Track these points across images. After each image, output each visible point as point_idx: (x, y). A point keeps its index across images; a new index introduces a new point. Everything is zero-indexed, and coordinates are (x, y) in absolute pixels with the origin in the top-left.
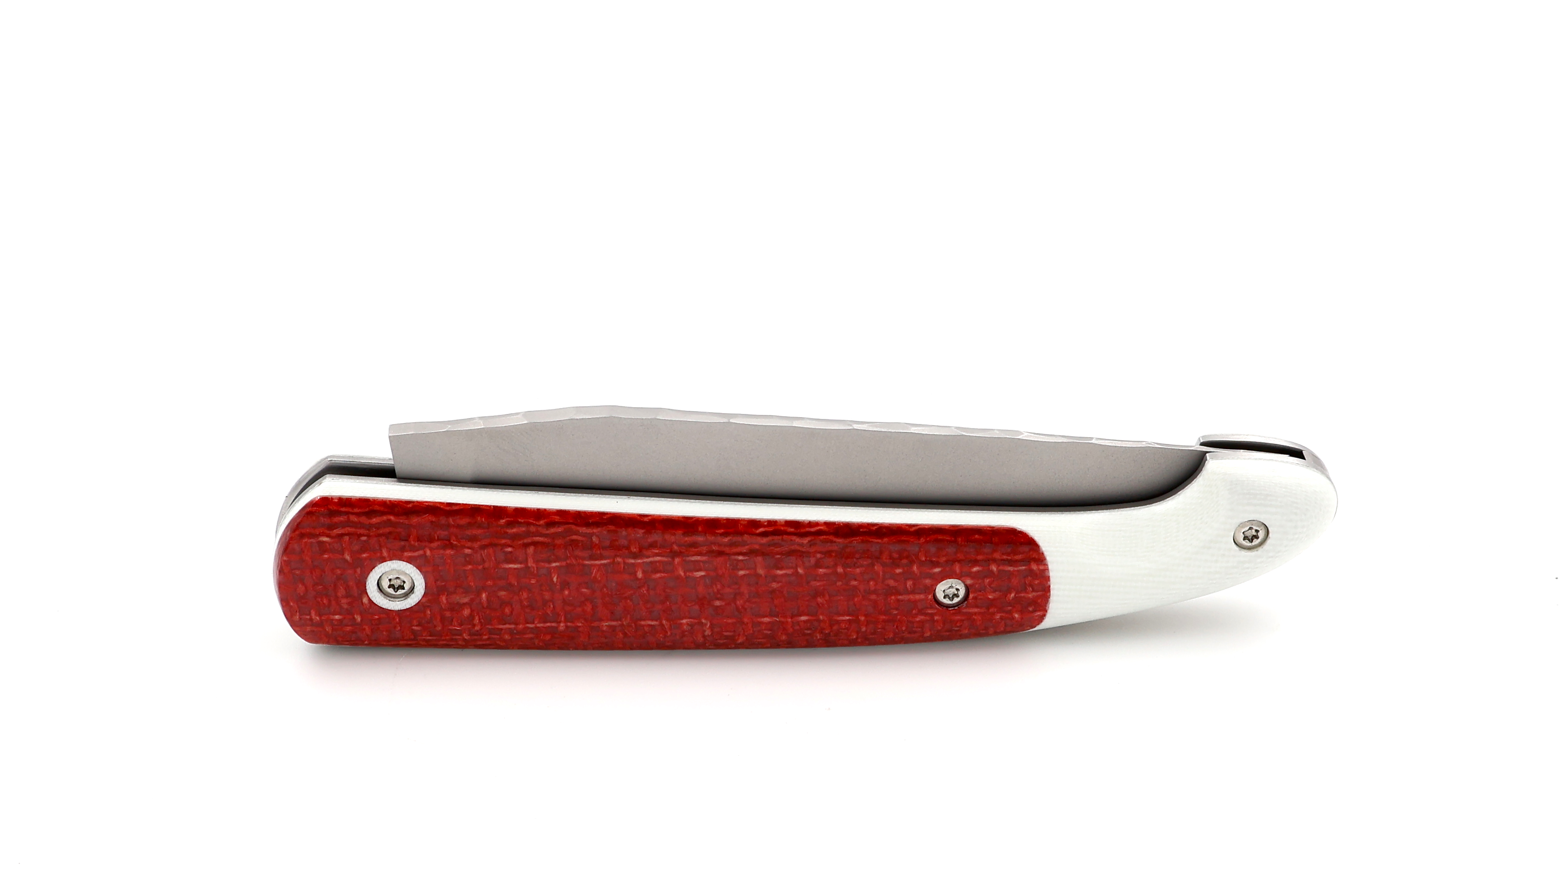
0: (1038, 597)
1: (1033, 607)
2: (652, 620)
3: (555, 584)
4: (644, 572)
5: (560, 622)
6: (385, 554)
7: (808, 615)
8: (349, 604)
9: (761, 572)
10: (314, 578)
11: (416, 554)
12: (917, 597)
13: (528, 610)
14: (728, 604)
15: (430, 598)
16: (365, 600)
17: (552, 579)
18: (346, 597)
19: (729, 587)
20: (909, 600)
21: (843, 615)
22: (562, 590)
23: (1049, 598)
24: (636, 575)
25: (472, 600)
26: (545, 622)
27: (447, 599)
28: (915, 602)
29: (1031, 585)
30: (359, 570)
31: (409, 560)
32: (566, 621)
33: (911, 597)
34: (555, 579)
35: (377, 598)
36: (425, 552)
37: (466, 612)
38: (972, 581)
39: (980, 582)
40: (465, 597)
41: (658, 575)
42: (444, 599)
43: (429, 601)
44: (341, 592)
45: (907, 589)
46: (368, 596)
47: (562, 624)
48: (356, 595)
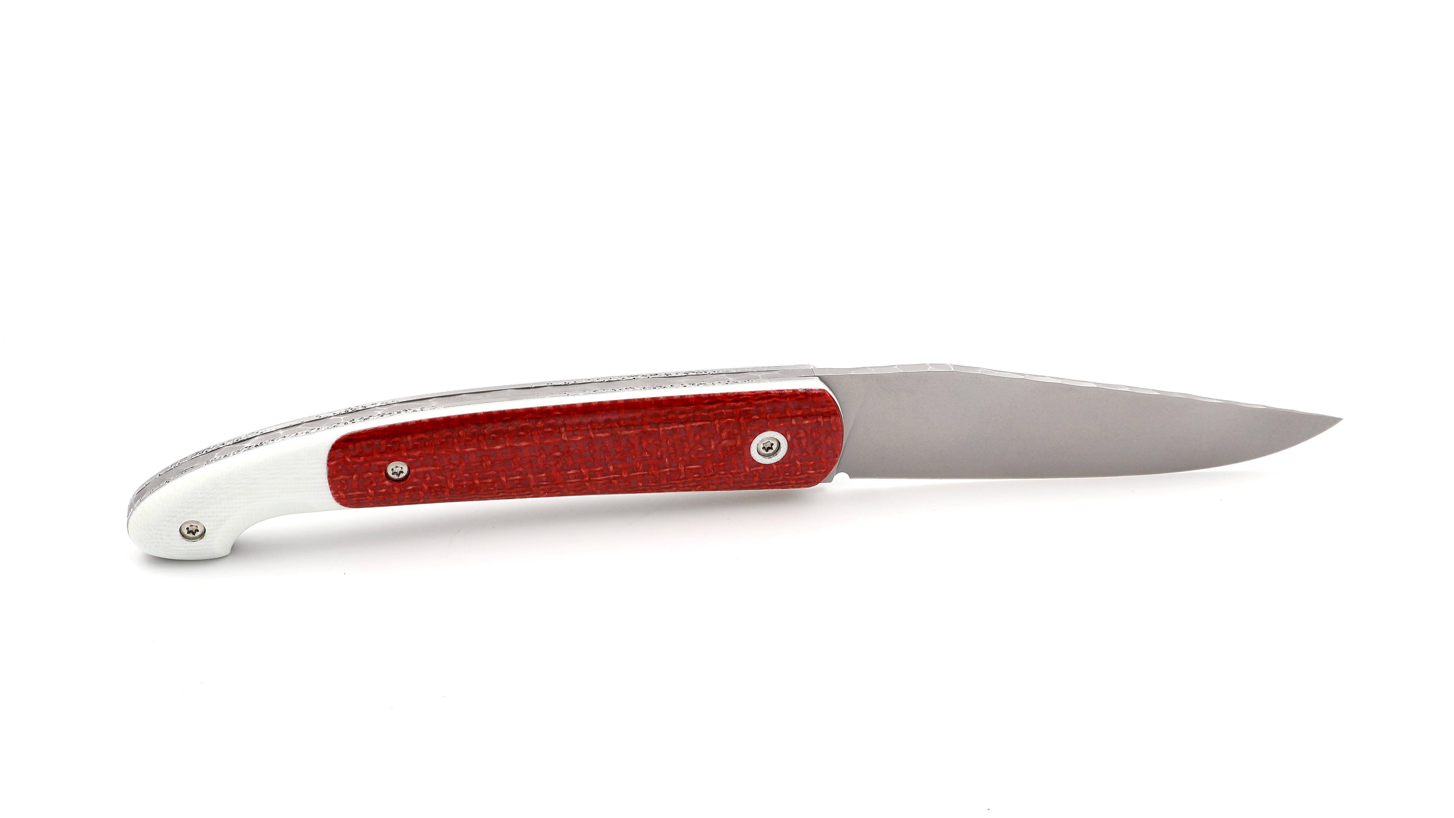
0: (336, 476)
1: (338, 468)
2: (601, 437)
3: (666, 457)
4: (608, 469)
5: (663, 430)
6: (775, 467)
7: (496, 450)
8: (799, 433)
9: (530, 476)
10: (820, 449)
11: (755, 469)
12: (421, 470)
13: (684, 438)
14: (551, 454)
15: (747, 442)
16: (789, 437)
17: (669, 461)
18: (800, 438)
19: (551, 465)
20: (427, 466)
21: (471, 451)
22: (662, 454)
23: (328, 476)
24: (613, 467)
25: (720, 443)
26: (673, 429)
27: (737, 442)
28: (422, 466)
29: (343, 484)
30: (792, 456)
31: (760, 464)
32: (658, 432)
33: (425, 469)
34: (667, 460)
35: (781, 439)
36: (750, 470)
37: (724, 435)
38: (384, 483)
39: (379, 483)
40: (725, 444)
41: (599, 469)
42: (739, 443)
43: (748, 439)
44: (804, 442)
45: (429, 474)
46: (787, 440)
47: (661, 429)
48: (794, 439)
